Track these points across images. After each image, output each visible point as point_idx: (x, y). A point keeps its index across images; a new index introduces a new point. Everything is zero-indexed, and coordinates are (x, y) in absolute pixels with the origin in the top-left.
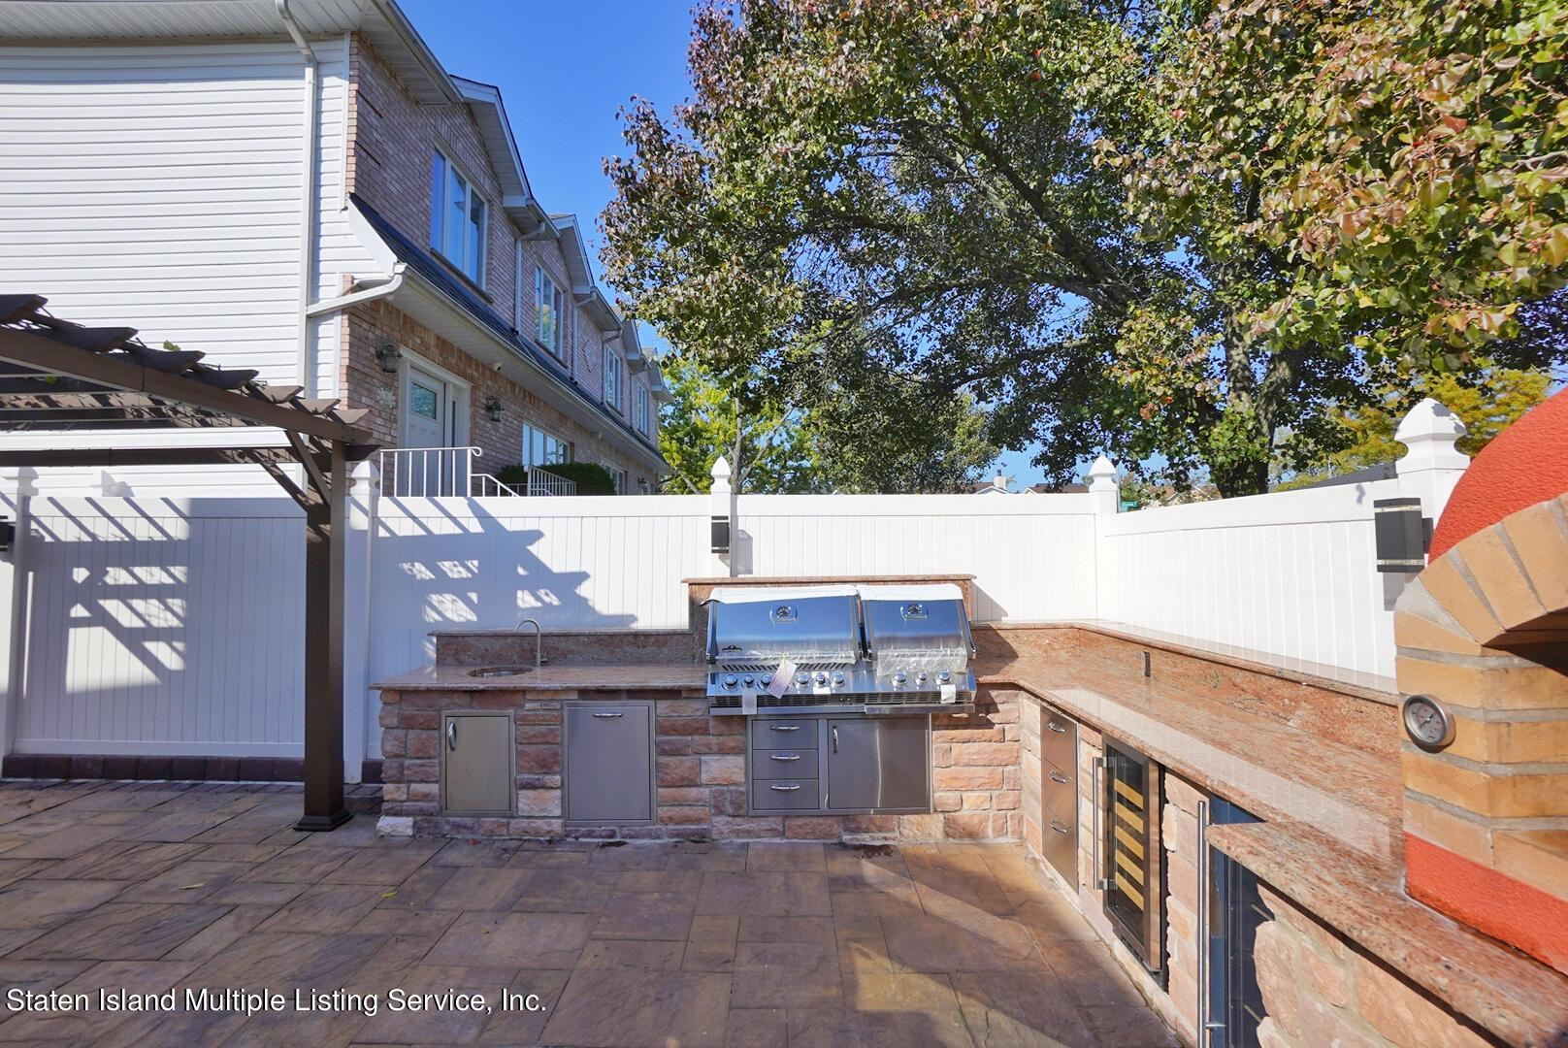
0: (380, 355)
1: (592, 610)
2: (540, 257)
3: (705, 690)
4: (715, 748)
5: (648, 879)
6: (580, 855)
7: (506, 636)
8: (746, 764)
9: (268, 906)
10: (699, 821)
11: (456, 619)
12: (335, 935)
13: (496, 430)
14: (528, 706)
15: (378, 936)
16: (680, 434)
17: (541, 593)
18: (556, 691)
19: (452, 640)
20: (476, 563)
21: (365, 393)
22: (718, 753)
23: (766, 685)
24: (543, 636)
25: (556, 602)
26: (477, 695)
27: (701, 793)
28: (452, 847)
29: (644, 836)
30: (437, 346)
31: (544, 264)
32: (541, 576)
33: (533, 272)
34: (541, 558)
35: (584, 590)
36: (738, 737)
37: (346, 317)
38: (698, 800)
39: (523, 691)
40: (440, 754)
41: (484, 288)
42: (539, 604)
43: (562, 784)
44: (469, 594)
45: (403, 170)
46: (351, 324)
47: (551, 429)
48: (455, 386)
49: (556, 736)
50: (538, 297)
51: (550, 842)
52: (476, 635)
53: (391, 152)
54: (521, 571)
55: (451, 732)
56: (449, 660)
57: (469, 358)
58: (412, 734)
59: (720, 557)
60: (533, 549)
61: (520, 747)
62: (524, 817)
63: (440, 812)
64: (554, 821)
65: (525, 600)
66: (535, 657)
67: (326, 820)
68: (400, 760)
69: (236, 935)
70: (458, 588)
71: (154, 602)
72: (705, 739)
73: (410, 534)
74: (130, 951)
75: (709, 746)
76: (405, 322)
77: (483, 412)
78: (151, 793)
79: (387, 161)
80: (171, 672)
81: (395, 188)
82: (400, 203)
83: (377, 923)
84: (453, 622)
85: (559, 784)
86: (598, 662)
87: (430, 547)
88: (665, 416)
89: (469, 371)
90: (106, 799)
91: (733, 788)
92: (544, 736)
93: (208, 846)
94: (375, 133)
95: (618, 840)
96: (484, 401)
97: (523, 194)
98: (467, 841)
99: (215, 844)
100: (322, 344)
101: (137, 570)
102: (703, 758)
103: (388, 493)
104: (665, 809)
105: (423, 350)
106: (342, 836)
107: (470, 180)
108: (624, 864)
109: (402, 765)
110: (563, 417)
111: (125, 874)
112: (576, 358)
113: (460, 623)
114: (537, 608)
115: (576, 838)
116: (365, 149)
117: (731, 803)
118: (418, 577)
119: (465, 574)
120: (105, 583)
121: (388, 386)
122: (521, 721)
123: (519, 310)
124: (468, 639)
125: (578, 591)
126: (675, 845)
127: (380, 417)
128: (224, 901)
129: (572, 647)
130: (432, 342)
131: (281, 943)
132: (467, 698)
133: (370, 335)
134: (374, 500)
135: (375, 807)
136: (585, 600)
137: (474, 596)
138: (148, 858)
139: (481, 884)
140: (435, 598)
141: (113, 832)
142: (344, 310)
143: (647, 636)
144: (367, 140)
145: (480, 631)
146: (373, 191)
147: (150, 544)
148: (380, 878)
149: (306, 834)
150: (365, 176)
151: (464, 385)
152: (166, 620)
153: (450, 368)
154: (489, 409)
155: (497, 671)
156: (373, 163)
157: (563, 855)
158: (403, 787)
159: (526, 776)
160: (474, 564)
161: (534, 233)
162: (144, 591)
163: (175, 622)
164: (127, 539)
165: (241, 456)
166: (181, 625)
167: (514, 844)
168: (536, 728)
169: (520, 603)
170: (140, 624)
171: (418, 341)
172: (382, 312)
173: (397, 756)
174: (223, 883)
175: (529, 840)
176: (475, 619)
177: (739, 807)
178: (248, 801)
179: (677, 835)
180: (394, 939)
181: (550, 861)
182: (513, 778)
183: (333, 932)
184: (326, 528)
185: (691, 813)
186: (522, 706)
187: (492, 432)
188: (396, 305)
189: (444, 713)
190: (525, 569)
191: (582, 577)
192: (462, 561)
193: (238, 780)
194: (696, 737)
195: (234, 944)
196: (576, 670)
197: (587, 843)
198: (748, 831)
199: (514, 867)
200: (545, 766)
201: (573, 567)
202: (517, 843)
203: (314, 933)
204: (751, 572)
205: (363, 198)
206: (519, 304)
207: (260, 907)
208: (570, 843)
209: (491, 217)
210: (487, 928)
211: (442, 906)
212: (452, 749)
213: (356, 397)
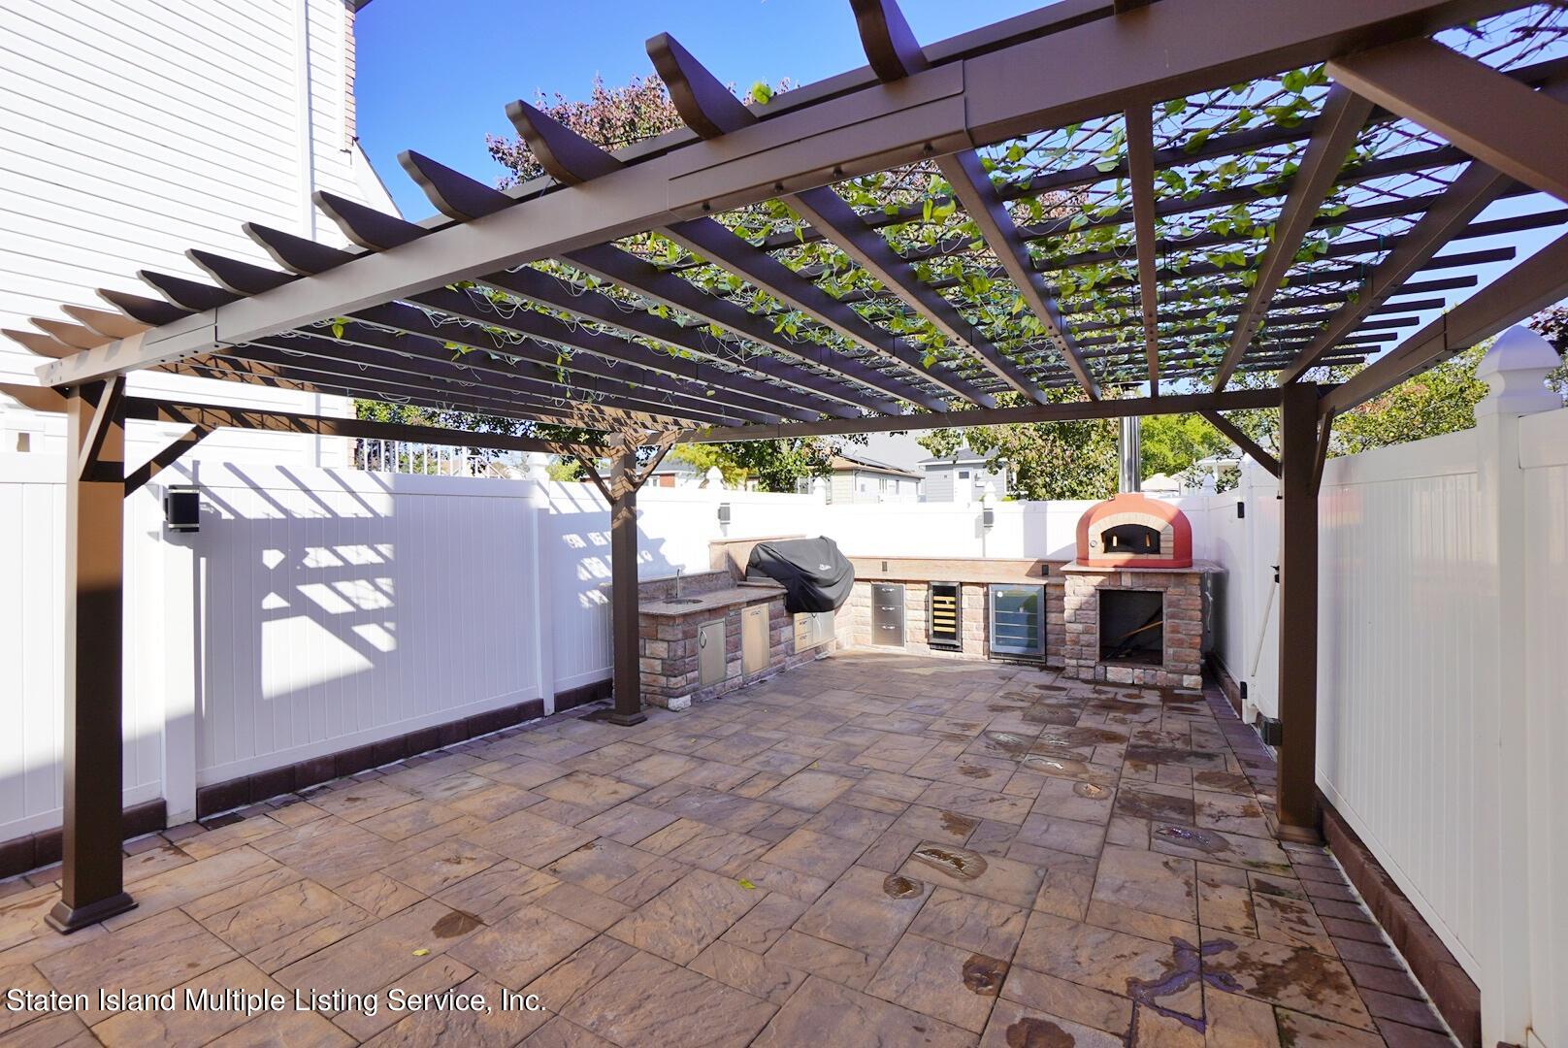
18: (740, 603)
22: (786, 625)
26: (712, 612)
27: (782, 647)
38: (781, 651)
49: (740, 629)
61: (728, 639)
62: (730, 679)
63: (699, 688)
64: (740, 677)
68: (684, 660)
71: (363, 583)
72: (783, 619)
73: (570, 512)
75: (784, 623)
80: (383, 653)
85: (741, 656)
87: (583, 522)
101: (341, 549)
102: (782, 629)
103: (559, 479)
104: (773, 658)
109: (685, 663)
117: (790, 649)
118: (576, 545)
120: (304, 566)
132: (707, 615)
140: (586, 561)
147: (358, 521)
152: (376, 601)
158: (685, 677)
159: (730, 655)
162: (350, 572)
163: (384, 602)
164: (328, 516)
166: (393, 605)
167: (734, 693)
168: (734, 626)
170: (350, 608)
173: (682, 658)
182: (725, 657)
186: (729, 615)
189: (700, 626)
194: (780, 619)
200: (736, 648)
212: (703, 647)
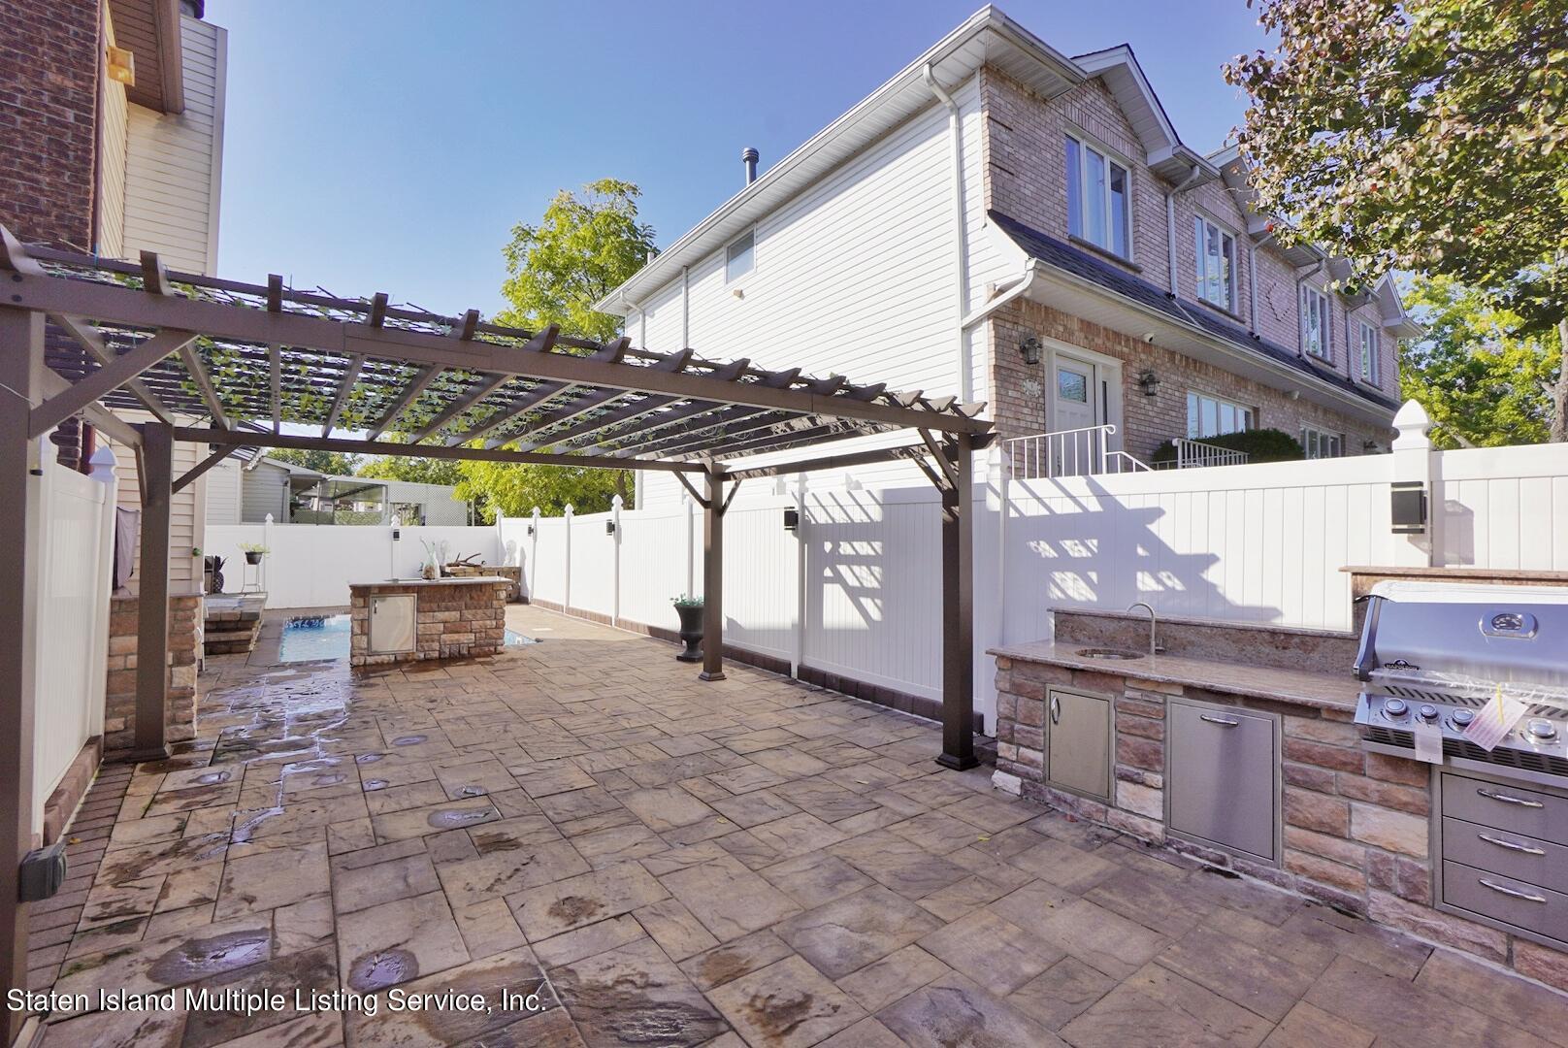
0: (1023, 350)
1: (1223, 599)
2: (1200, 207)
3: (1351, 714)
4: (1375, 797)
5: (1252, 927)
6: (1178, 870)
7: (1120, 619)
8: (1430, 833)
9: (900, 814)
10: (1347, 886)
11: (1077, 597)
12: (934, 855)
13: (1153, 404)
14: (1128, 693)
15: (964, 869)
16: (1448, 377)
17: (1163, 575)
18: (1158, 683)
19: (1070, 618)
20: (1095, 542)
21: (1012, 387)
22: (1378, 803)
23: (1463, 725)
24: (1157, 622)
25: (1179, 586)
26: (1077, 673)
27: (1351, 851)
28: (1050, 817)
29: (1264, 878)
30: (1081, 330)
31: (1206, 212)
32: (1162, 558)
33: (1191, 225)
34: (1162, 537)
35: (1212, 575)
36: (1417, 791)
37: (991, 321)
38: (1346, 858)
39: (1124, 678)
40: (1044, 725)
41: (1132, 260)
42: (1161, 588)
43: (1164, 783)
44: (1089, 573)
45: (1035, 171)
46: (996, 327)
47: (1227, 395)
48: (1104, 366)
49: (1158, 732)
50: (1200, 248)
51: (1148, 844)
52: (1090, 615)
53: (1022, 158)
54: (1140, 551)
55: (1054, 706)
56: (1067, 637)
57: (1117, 334)
58: (1022, 700)
59: (1409, 539)
60: (1153, 527)
61: (1120, 735)
62: (1122, 809)
63: (1043, 781)
64: (1153, 823)
65: (1145, 582)
66: (1149, 644)
67: (957, 760)
68: (1012, 723)
69: (874, 827)
70: (1079, 567)
71: (865, 568)
72: (1358, 780)
73: (1036, 514)
74: (818, 812)
75: (1363, 790)
76: (1046, 313)
77: (1136, 388)
78: (860, 709)
79: (1019, 169)
80: (874, 620)
81: (1028, 190)
82: (1035, 202)
83: (966, 859)
84: (1075, 600)
85: (1160, 785)
86: (1222, 659)
87: (1054, 527)
88: (1421, 357)
89: (1118, 348)
90: (839, 707)
91: (1406, 859)
92: (1144, 729)
93: (880, 756)
94: (1006, 148)
95: (1230, 870)
96: (1138, 377)
97: (1169, 143)
98: (1065, 815)
99: (884, 756)
100: (974, 350)
101: (856, 544)
102: (1355, 804)
103: (1019, 476)
104: (1296, 853)
105: (1067, 337)
106: (967, 779)
107: (1108, 153)
108: (1226, 899)
109: (1012, 728)
110: (1241, 380)
111: (831, 759)
112: (1256, 308)
113: (1081, 602)
114: (1158, 592)
115: (1179, 850)
116: (999, 166)
117: (1401, 879)
118: (1043, 555)
119: (1085, 553)
120: (840, 553)
121: (1032, 378)
122: (1122, 708)
123: (1174, 271)
124: (1082, 618)
125: (1204, 576)
126: (1308, 904)
127: (1027, 406)
128: (876, 799)
129: (1193, 638)
130: (1076, 326)
131: (898, 845)
132: (1068, 676)
133: (1014, 333)
134: (1005, 483)
135: (992, 761)
136: (1214, 586)
137: (1094, 576)
138: (846, 753)
139: (1064, 860)
140: (1058, 576)
141: (834, 730)
142: (990, 315)
143: (1289, 635)
144: (1000, 157)
145: (1096, 611)
146: (1008, 201)
147: (861, 524)
148: (982, 823)
149: (942, 768)
150: (1001, 191)
151: (1116, 363)
152: (871, 582)
153: (1097, 349)
154: (1143, 384)
155: (1108, 654)
156: (1006, 175)
157: (1157, 863)
158: (1014, 748)
159: (1126, 767)
160: (1093, 543)
161: (1187, 182)
162: (859, 560)
163: (876, 585)
164: (850, 521)
165: (901, 453)
166: (879, 587)
167: (1109, 834)
168: (1137, 718)
169: (1140, 585)
170: (857, 584)
171: (1061, 329)
172: (1023, 310)
173: (1007, 718)
174: (879, 786)
175: (1127, 835)
176: (1094, 598)
177: (1416, 889)
178: (915, 731)
179: (1312, 893)
180: (974, 877)
181: (1140, 864)
182: (1112, 769)
183: (934, 852)
184: (956, 509)
185: (1335, 872)
186: (1123, 693)
187: (1148, 407)
188: (1037, 300)
189: (1049, 686)
190: (1144, 547)
191: (1210, 560)
192: (1082, 538)
193: (912, 713)
194: (1343, 774)
195: (870, 833)
196: (1190, 664)
197: (1187, 859)
198: (1436, 931)
199: (1101, 856)
200: (1143, 762)
201: (1198, 548)
202: (1115, 835)
203: (921, 847)
204: (1471, 562)
205: (1000, 210)
206: (1174, 265)
207: (895, 813)
208: (1170, 853)
209: (1134, 183)
210: (1054, 902)
211: (1022, 865)
212: (1055, 722)
213: (1003, 392)
